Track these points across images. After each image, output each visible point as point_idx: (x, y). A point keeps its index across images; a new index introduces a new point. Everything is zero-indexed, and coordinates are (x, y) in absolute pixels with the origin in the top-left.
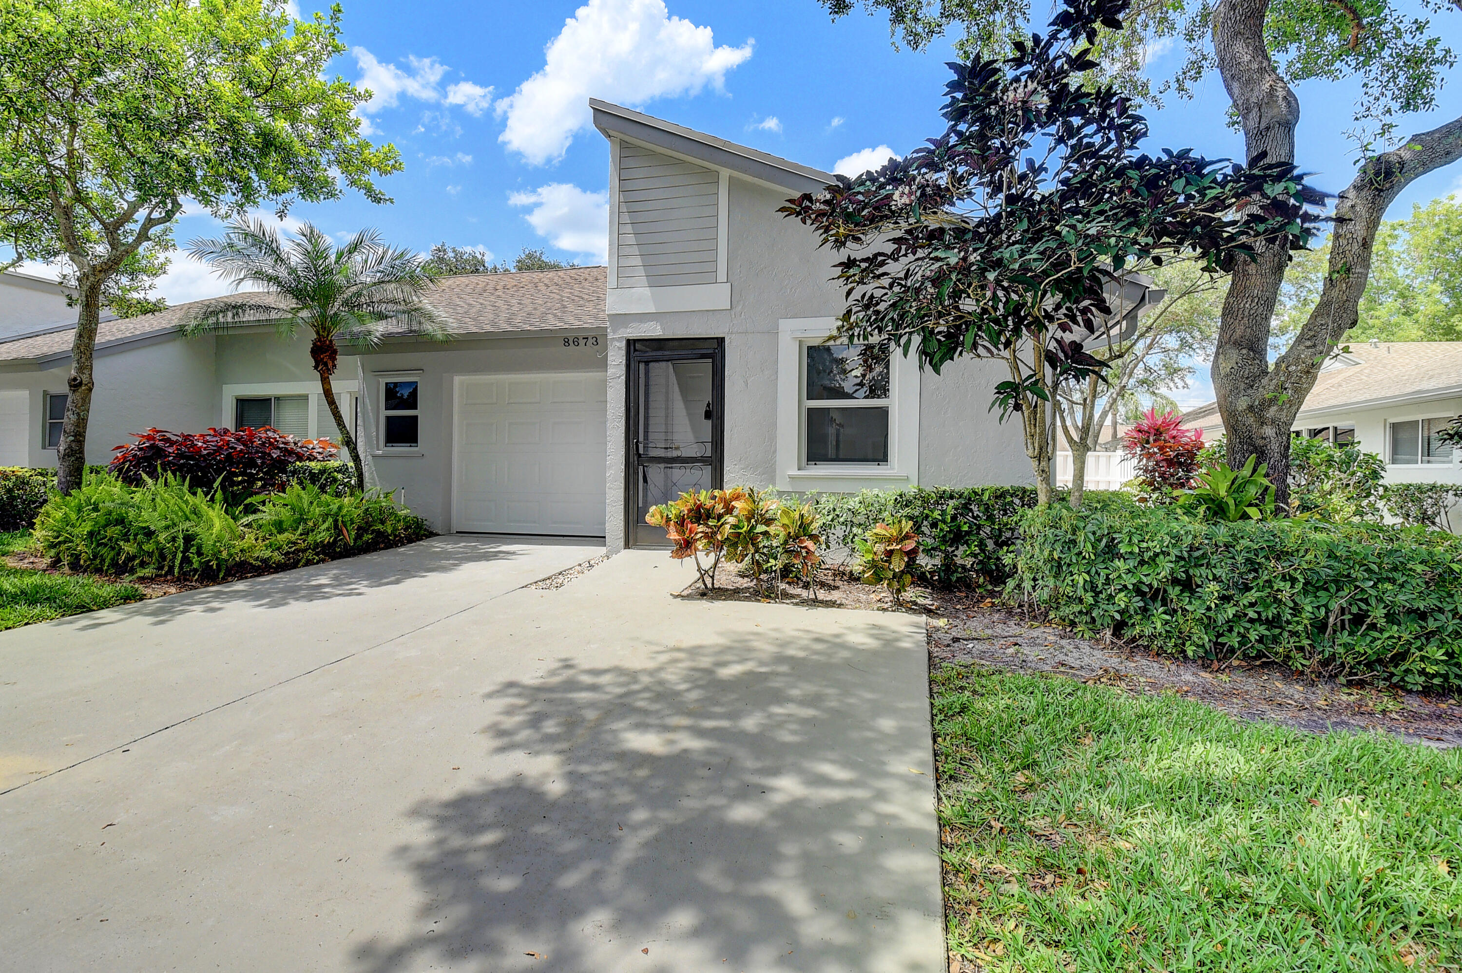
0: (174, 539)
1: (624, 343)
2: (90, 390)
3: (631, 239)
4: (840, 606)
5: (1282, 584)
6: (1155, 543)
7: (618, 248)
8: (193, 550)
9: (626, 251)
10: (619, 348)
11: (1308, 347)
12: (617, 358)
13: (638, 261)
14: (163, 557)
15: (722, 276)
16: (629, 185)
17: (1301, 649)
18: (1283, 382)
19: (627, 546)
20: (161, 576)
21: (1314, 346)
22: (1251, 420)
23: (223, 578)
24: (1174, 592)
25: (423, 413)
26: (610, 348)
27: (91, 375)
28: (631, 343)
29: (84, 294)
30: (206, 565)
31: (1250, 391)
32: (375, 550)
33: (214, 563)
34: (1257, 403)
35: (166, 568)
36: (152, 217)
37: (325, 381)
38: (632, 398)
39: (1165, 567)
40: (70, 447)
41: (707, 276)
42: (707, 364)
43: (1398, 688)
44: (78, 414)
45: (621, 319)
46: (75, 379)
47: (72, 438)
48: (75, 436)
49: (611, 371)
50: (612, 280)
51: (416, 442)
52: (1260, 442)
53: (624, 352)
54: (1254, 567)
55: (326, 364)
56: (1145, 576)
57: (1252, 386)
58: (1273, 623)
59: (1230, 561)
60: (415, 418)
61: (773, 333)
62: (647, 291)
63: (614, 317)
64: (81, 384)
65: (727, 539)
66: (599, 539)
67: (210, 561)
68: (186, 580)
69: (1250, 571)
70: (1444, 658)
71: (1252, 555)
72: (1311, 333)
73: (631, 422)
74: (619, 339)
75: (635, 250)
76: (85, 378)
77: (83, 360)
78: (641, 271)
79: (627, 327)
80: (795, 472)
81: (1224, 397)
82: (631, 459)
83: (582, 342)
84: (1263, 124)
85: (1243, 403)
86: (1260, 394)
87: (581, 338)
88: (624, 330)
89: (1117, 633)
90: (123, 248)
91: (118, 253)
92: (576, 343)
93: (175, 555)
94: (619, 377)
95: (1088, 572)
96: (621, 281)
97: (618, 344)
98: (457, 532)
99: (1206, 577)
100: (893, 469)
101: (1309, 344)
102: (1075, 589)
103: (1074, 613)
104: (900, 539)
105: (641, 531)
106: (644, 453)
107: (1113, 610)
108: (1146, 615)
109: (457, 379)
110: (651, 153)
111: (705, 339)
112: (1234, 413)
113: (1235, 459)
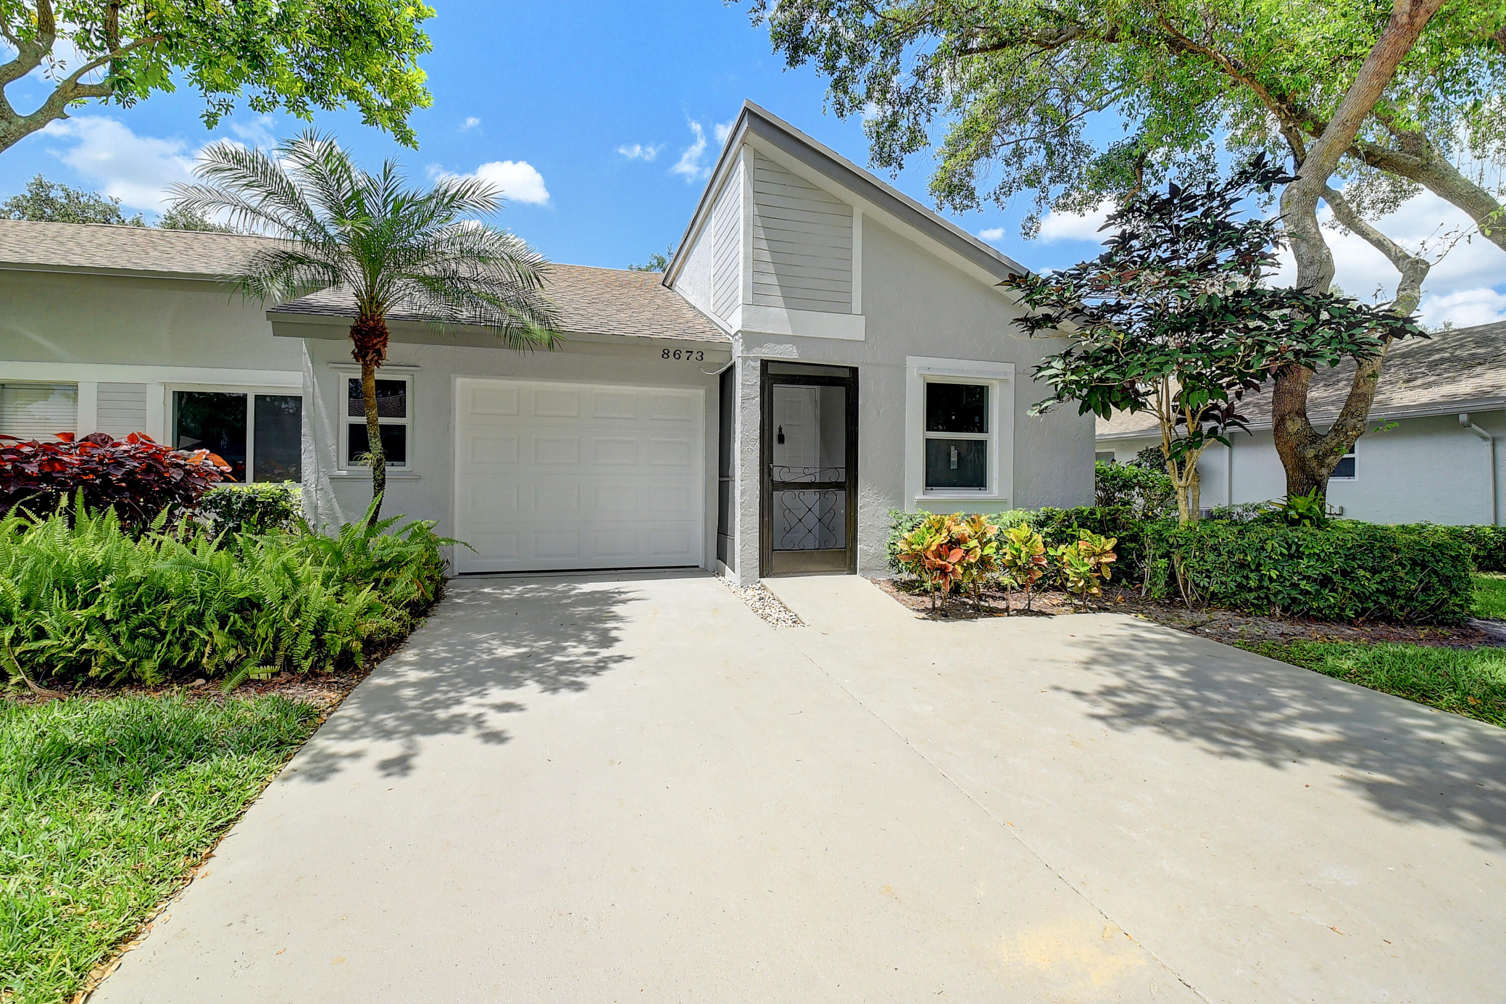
1: (759, 362)
3: (766, 256)
5: (1397, 567)
6: (1328, 546)
7: (754, 262)
9: (762, 267)
10: (754, 368)
11: (1359, 421)
12: (749, 380)
13: (773, 280)
14: (277, 643)
15: (857, 306)
16: (764, 199)
18: (1342, 441)
19: (762, 574)
20: (277, 674)
21: (1363, 420)
22: (1314, 464)
23: (363, 666)
24: (1337, 578)
26: (742, 367)
28: (767, 365)
31: (1314, 445)
34: (1321, 453)
35: (280, 662)
38: (766, 422)
39: (1338, 563)
41: (842, 306)
42: (841, 392)
45: (753, 338)
49: (740, 391)
50: (746, 295)
51: (403, 460)
53: (758, 373)
54: (1383, 557)
56: (1321, 568)
61: (902, 367)
62: (784, 313)
63: (745, 335)
69: (1381, 561)
71: (1382, 551)
72: (1359, 412)
73: (766, 446)
74: (754, 359)
75: (771, 268)
78: (777, 291)
79: (761, 347)
80: (920, 496)
81: (1291, 448)
82: (765, 485)
83: (684, 355)
84: (1320, 275)
85: (1310, 453)
86: (1323, 448)
87: (684, 352)
88: (759, 349)
89: (1285, 609)
90: (22, 121)
91: (13, 128)
92: (677, 356)
93: (295, 639)
94: (754, 398)
95: (1276, 569)
96: (757, 297)
97: (752, 364)
98: (460, 574)
99: (1353, 567)
100: (992, 493)
101: (1360, 419)
102: (1261, 579)
103: (1255, 599)
104: (1104, 553)
105: (776, 560)
106: (776, 478)
107: (1294, 593)
108: (1318, 595)
109: (460, 382)
110: (785, 172)
111: (839, 367)
112: (1303, 459)
113: (1303, 489)
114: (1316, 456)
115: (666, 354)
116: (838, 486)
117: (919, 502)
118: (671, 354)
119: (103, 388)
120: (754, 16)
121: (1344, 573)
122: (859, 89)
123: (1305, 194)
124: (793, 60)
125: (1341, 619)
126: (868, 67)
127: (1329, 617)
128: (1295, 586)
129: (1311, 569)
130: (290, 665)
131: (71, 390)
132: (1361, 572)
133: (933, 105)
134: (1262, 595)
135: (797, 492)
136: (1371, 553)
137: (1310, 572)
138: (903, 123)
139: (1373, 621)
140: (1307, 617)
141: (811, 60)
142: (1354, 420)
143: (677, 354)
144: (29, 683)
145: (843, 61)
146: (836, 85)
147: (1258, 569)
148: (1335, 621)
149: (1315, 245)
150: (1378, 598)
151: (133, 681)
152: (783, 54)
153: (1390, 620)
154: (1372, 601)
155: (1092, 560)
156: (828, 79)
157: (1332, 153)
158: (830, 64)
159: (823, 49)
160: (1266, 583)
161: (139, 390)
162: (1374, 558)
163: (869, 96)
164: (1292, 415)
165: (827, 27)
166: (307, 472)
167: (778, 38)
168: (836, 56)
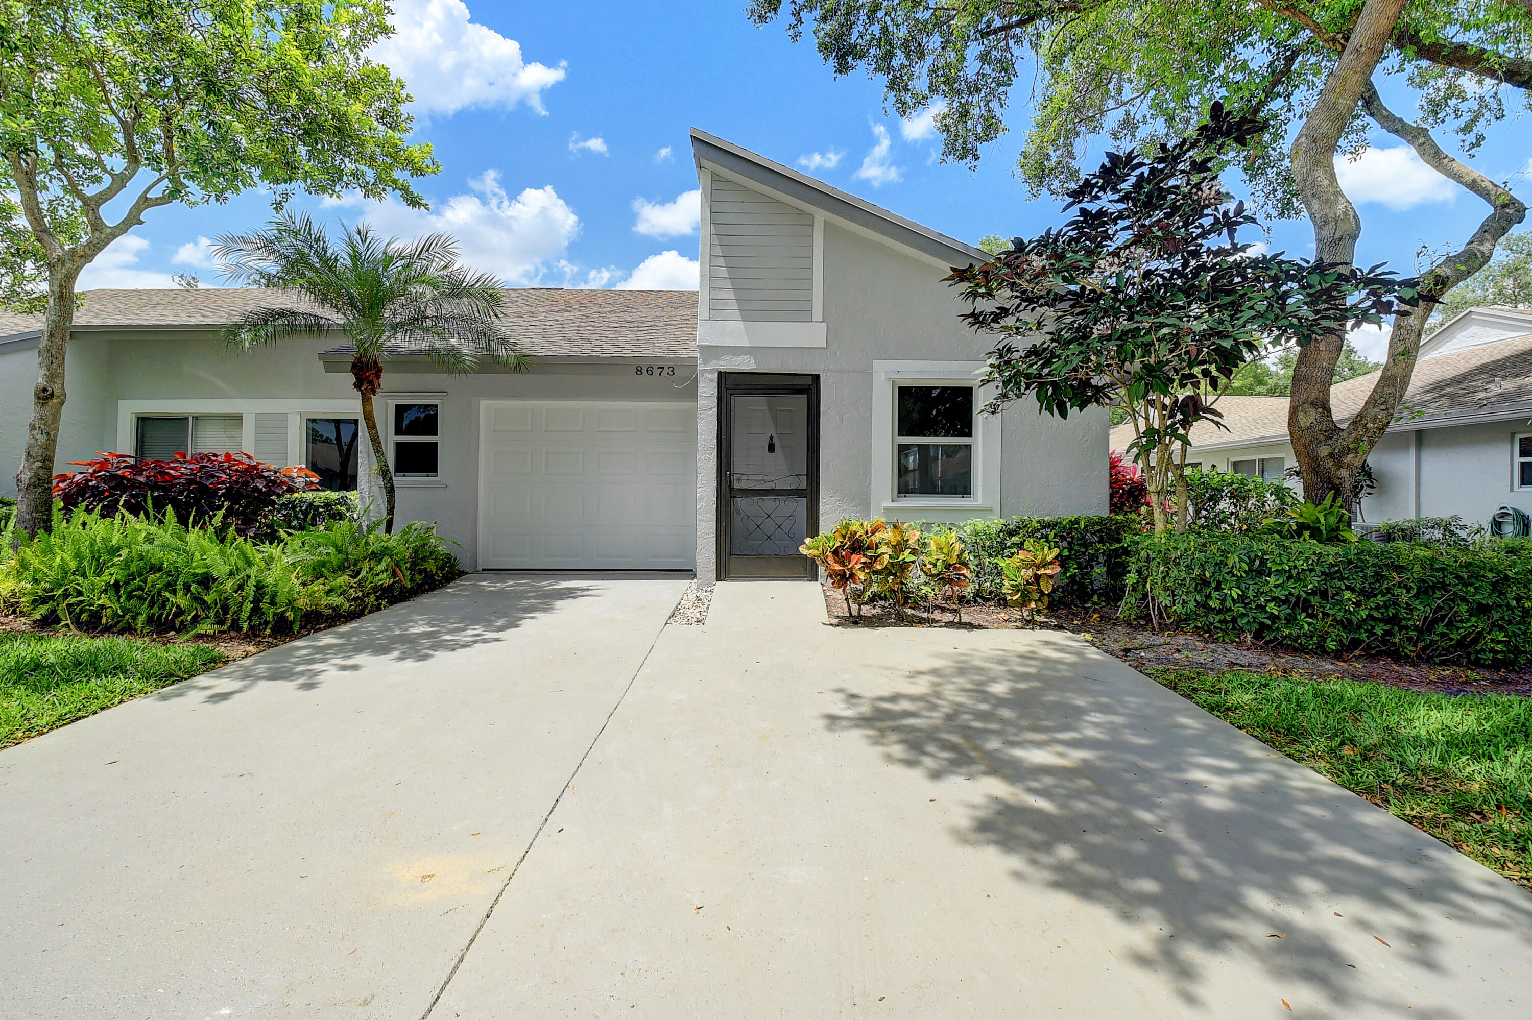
0: (241, 587)
1: (716, 374)
2: (62, 403)
3: (723, 272)
4: (979, 627)
5: (1400, 590)
6: (1301, 562)
7: (710, 279)
8: (267, 599)
9: (719, 283)
10: (711, 380)
11: (1382, 410)
12: (708, 391)
13: (731, 294)
14: (225, 609)
15: (817, 314)
16: (721, 218)
17: (1410, 639)
18: (1361, 436)
19: (719, 578)
20: (224, 632)
21: (1387, 409)
22: (1330, 464)
23: (299, 632)
24: (1315, 600)
25: (444, 439)
26: (700, 379)
27: (63, 384)
28: (723, 376)
29: (57, 283)
30: (281, 618)
31: (1329, 442)
32: (423, 592)
33: (290, 615)
34: (1337, 451)
35: (229, 623)
36: (148, 196)
37: (366, 401)
38: (724, 431)
39: (1312, 582)
40: (37, 475)
41: (802, 314)
42: (803, 398)
43: (1477, 664)
44: (48, 434)
45: (710, 351)
46: (45, 390)
47: (39, 464)
48: (43, 461)
49: (701, 402)
50: (703, 310)
51: (436, 472)
52: (1337, 482)
53: (716, 384)
54: (1378, 577)
55: (371, 383)
56: (1293, 588)
57: (1331, 438)
58: (1394, 620)
59: (1361, 574)
60: (435, 445)
61: (868, 373)
62: (741, 325)
63: (704, 349)
64: (52, 395)
65: (886, 568)
66: (688, 573)
67: (284, 612)
68: (256, 636)
69: (1376, 582)
70: (1505, 639)
71: (1378, 569)
72: (1383, 400)
73: (723, 454)
74: (710, 371)
75: (728, 284)
76: (57, 389)
77: (54, 366)
78: (735, 305)
79: (718, 360)
80: (889, 504)
81: (1305, 446)
82: (723, 492)
83: (656, 371)
84: (1337, 236)
85: (1324, 451)
86: (1339, 444)
87: (655, 368)
88: (715, 362)
89: (1258, 635)
90: (109, 231)
91: (103, 236)
92: (650, 372)
93: (241, 606)
94: (711, 409)
95: (1238, 588)
96: (713, 313)
97: (709, 376)
98: (483, 570)
99: (1340, 588)
100: (977, 501)
101: (1383, 407)
102: (1223, 601)
103: (1220, 622)
104: (1045, 564)
105: (734, 563)
106: (736, 485)
107: (1262, 617)
108: (1291, 620)
109: (485, 405)
110: (746, 190)
111: (800, 375)
112: (1315, 459)
113: (1316, 494)
114: (1331, 455)
115: (639, 371)
116: (798, 493)
117: (887, 509)
118: (644, 371)
119: (260, 419)
120: (791, 32)
121: (1324, 595)
122: (921, 84)
123: (1315, 141)
124: (843, 68)
125: (1321, 651)
126: (929, 60)
127: (1307, 648)
128: (1262, 608)
129: (1280, 588)
130: (235, 626)
131: (237, 419)
132: (1347, 595)
133: (1002, 89)
134: (1229, 618)
135: (755, 498)
136: (1362, 571)
137: (1278, 593)
138: (975, 112)
139: (1371, 655)
140: (1279, 646)
141: (861, 64)
142: (1376, 410)
143: (650, 371)
144: (71, 626)
145: (899, 59)
146: (892, 85)
147: (1218, 588)
148: (1316, 653)
149: (1327, 201)
150: (1373, 627)
151: (129, 629)
152: (832, 62)
153: (1397, 656)
154: (1366, 631)
155: (1030, 572)
156: (882, 80)
157: (1347, 86)
158: (884, 64)
159: (873, 51)
160: (1229, 603)
161: (282, 419)
162: (1364, 577)
163: (933, 89)
164: (1306, 405)
165: (876, 29)
166: (363, 482)
167: (824, 48)
168: (890, 55)
